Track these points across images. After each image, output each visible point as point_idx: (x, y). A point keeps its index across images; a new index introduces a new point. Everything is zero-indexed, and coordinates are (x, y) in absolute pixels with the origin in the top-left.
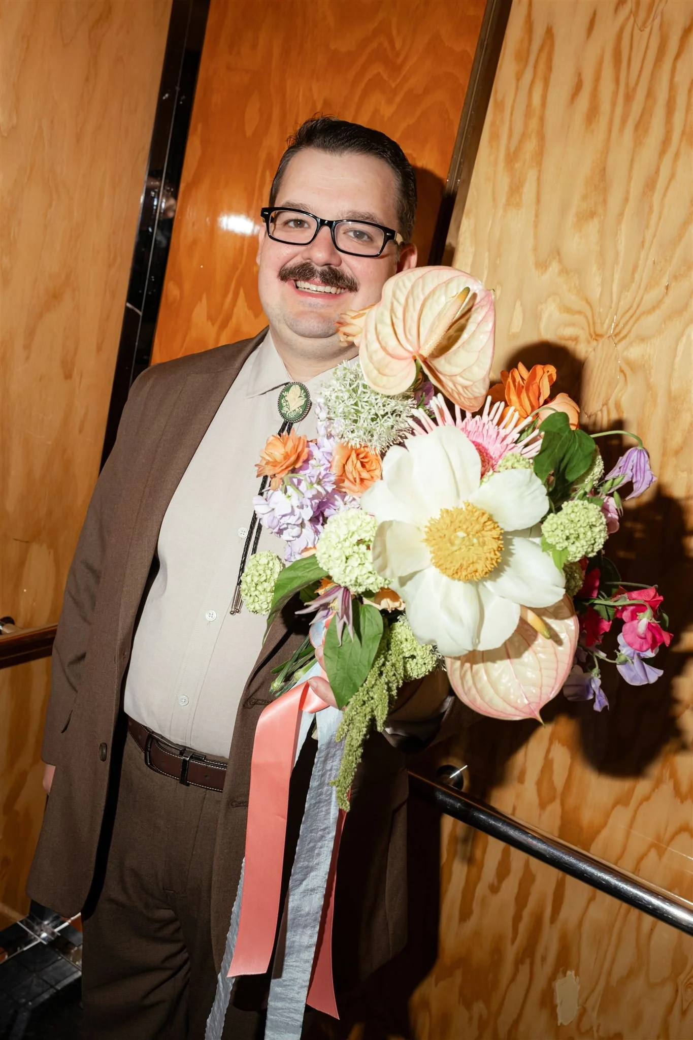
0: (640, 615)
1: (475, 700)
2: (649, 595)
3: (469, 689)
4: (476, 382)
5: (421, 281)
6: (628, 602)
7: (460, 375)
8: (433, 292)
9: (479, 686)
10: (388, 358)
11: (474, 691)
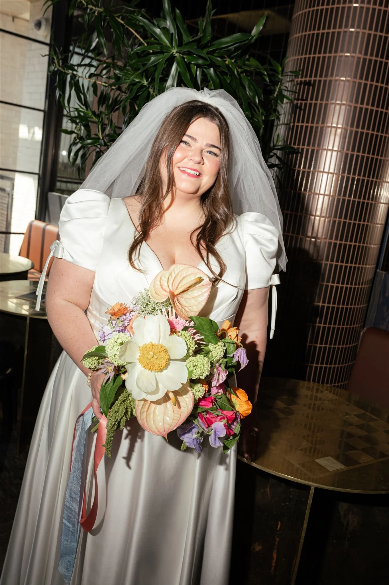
0: (223, 420)
1: (144, 424)
2: (230, 414)
3: (143, 412)
4: (193, 312)
5: (186, 269)
6: (220, 414)
7: (188, 307)
8: (190, 274)
9: (148, 419)
10: (162, 289)
11: (145, 420)
